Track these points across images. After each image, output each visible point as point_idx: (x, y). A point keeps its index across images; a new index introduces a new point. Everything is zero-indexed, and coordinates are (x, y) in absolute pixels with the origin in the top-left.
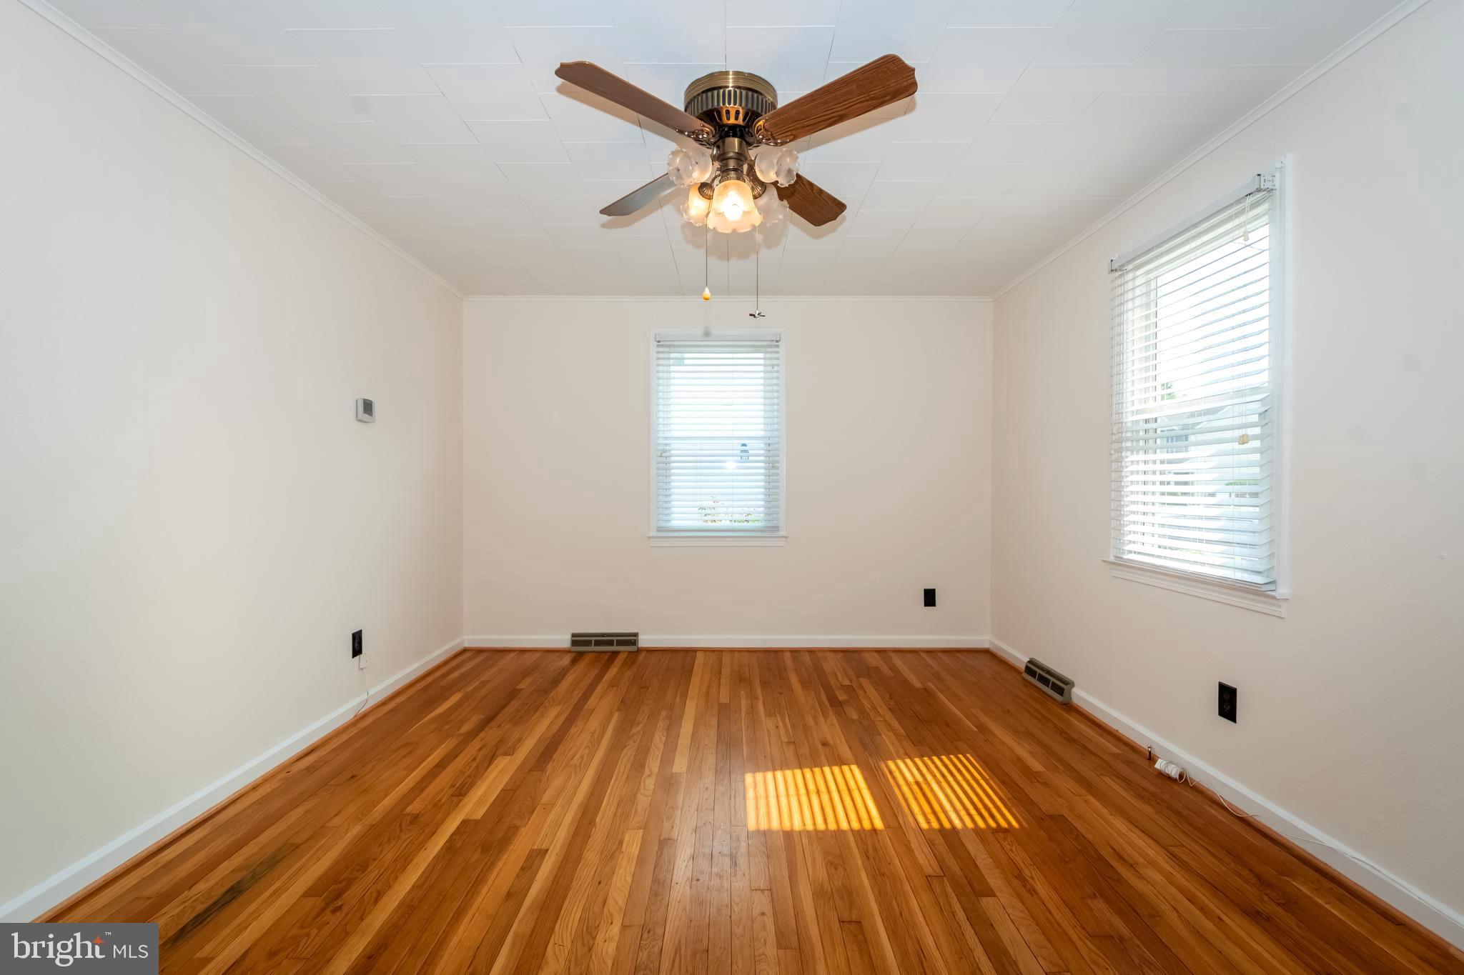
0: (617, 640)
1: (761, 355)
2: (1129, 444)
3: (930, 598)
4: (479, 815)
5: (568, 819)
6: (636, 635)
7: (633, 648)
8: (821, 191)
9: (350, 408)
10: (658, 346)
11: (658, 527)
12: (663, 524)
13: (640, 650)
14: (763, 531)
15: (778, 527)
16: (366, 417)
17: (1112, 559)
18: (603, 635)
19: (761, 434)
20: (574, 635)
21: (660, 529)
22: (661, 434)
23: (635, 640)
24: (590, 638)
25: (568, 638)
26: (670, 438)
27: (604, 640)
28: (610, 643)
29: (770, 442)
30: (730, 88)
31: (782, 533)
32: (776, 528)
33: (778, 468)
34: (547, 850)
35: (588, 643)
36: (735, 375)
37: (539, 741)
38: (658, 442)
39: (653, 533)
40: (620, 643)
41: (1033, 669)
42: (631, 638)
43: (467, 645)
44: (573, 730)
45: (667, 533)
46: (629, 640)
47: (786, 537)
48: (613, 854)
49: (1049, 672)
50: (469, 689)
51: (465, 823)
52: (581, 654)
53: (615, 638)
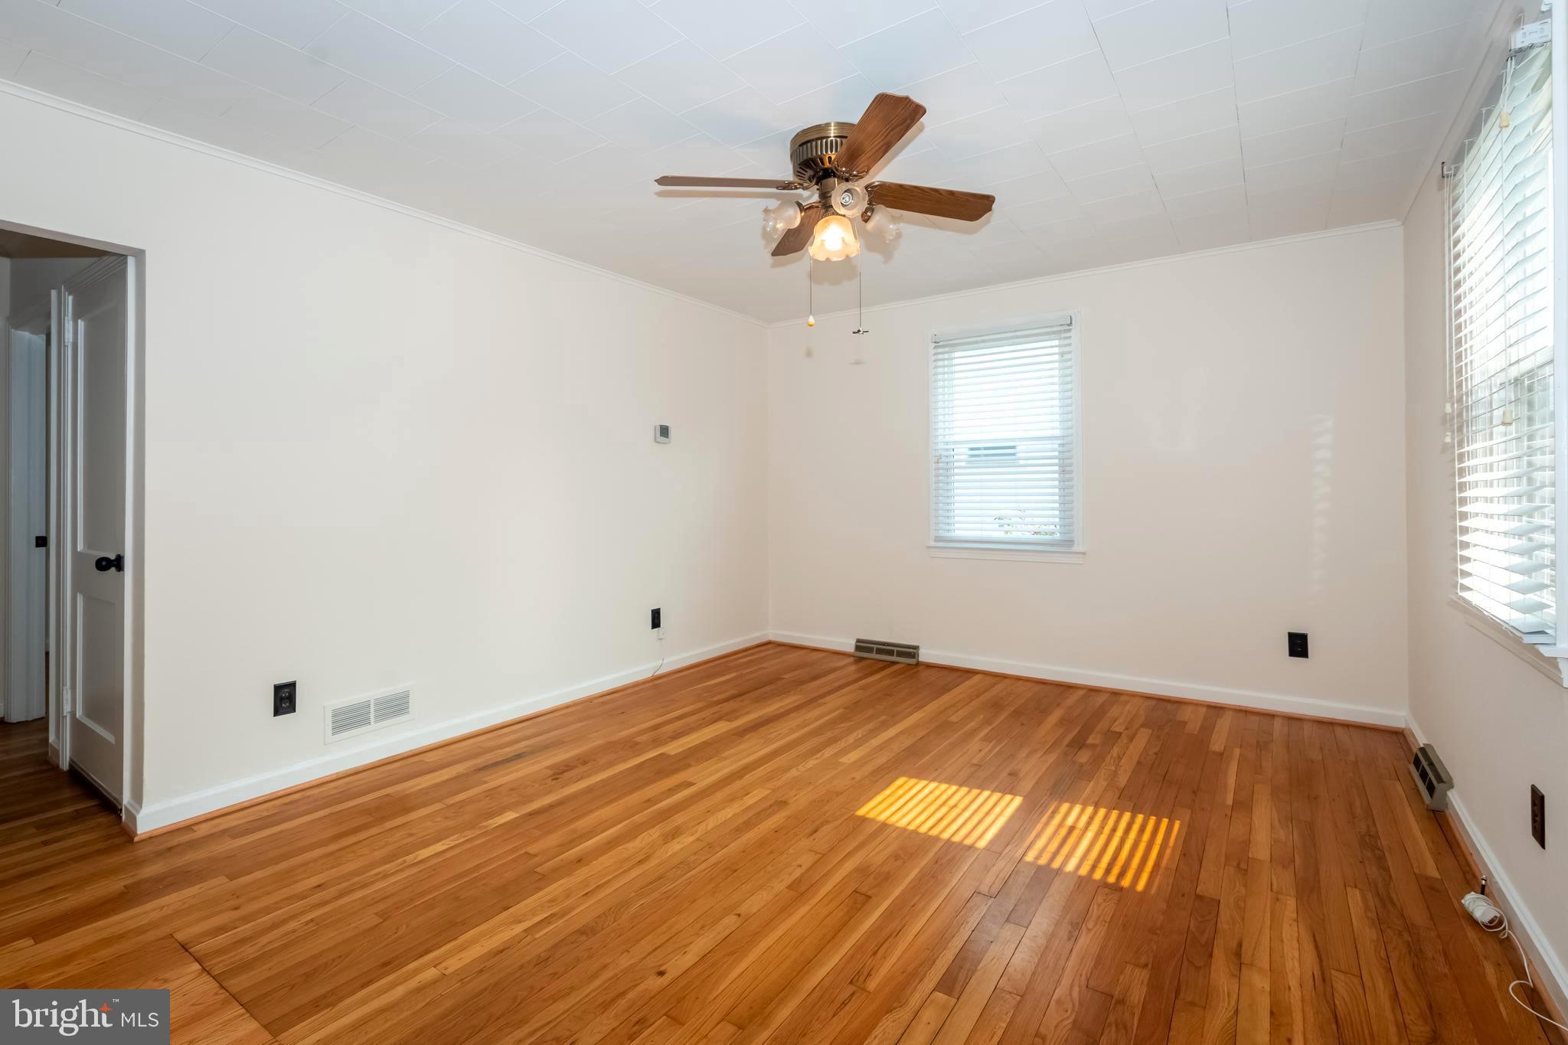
0: (897, 651)
1: (1056, 342)
4: (673, 753)
5: (726, 771)
7: (912, 661)
8: (952, 193)
9: (650, 433)
10: (935, 347)
11: (936, 537)
12: (942, 533)
13: (918, 664)
14: (1052, 545)
15: (1072, 541)
16: (663, 439)
18: (884, 644)
19: (1057, 433)
20: (858, 641)
21: (938, 539)
23: (915, 653)
24: (873, 646)
25: (853, 642)
26: (955, 442)
27: (885, 649)
28: (891, 653)
29: (1065, 442)
30: (832, 138)
31: (1075, 548)
32: (1070, 542)
33: (1071, 472)
34: (694, 784)
35: (870, 650)
37: (760, 717)
38: (937, 447)
39: (932, 544)
40: (900, 654)
42: (911, 650)
43: (771, 638)
44: (793, 715)
45: (948, 545)
46: (910, 652)
47: (1084, 553)
48: (734, 799)
50: (744, 672)
51: (662, 754)
52: (862, 659)
53: (895, 649)
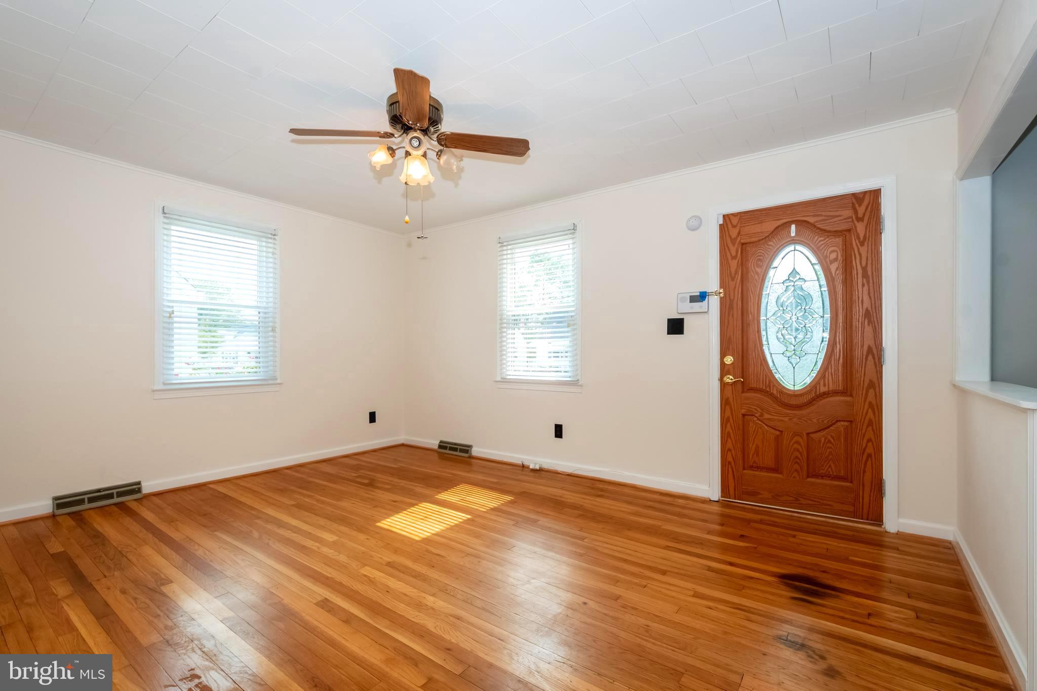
2: (505, 325)
3: (372, 417)
6: (139, 483)
17: (499, 379)
22: (165, 297)
36: (241, 255)
41: (443, 445)
49: (455, 444)
